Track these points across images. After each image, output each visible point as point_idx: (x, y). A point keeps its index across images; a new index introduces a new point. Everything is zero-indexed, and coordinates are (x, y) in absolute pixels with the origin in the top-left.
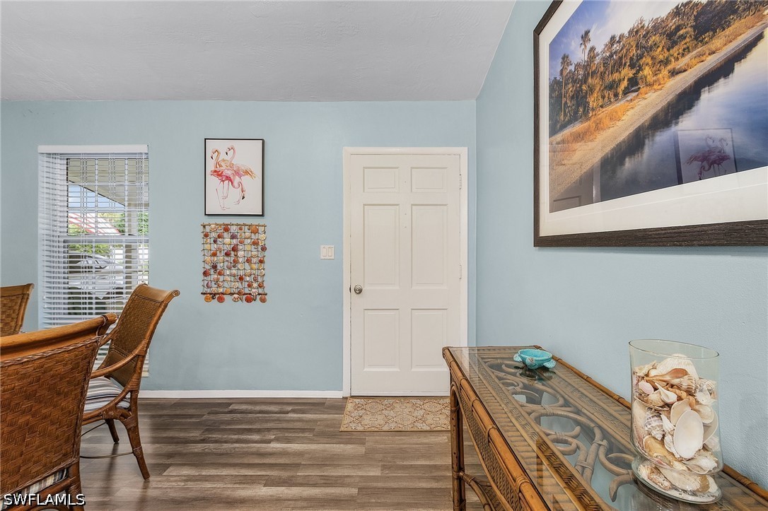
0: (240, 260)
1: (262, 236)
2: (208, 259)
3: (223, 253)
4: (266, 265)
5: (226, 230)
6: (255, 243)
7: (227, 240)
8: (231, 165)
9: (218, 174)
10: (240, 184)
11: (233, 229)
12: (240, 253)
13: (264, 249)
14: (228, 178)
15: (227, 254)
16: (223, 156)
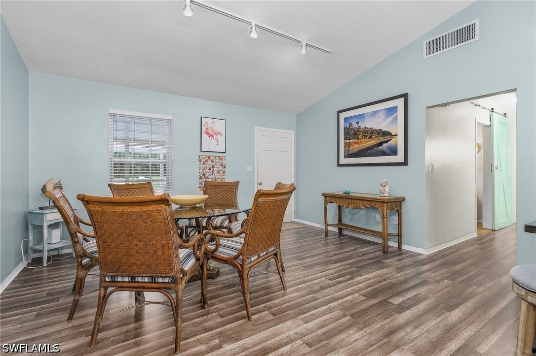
0: (216, 172)
1: (224, 161)
2: (201, 171)
3: (208, 169)
4: (226, 174)
5: (209, 158)
6: (221, 165)
7: (210, 163)
8: (213, 130)
9: (207, 133)
10: (216, 138)
11: (212, 158)
12: (215, 169)
13: (225, 167)
14: (211, 135)
15: (210, 169)
16: (209, 125)
